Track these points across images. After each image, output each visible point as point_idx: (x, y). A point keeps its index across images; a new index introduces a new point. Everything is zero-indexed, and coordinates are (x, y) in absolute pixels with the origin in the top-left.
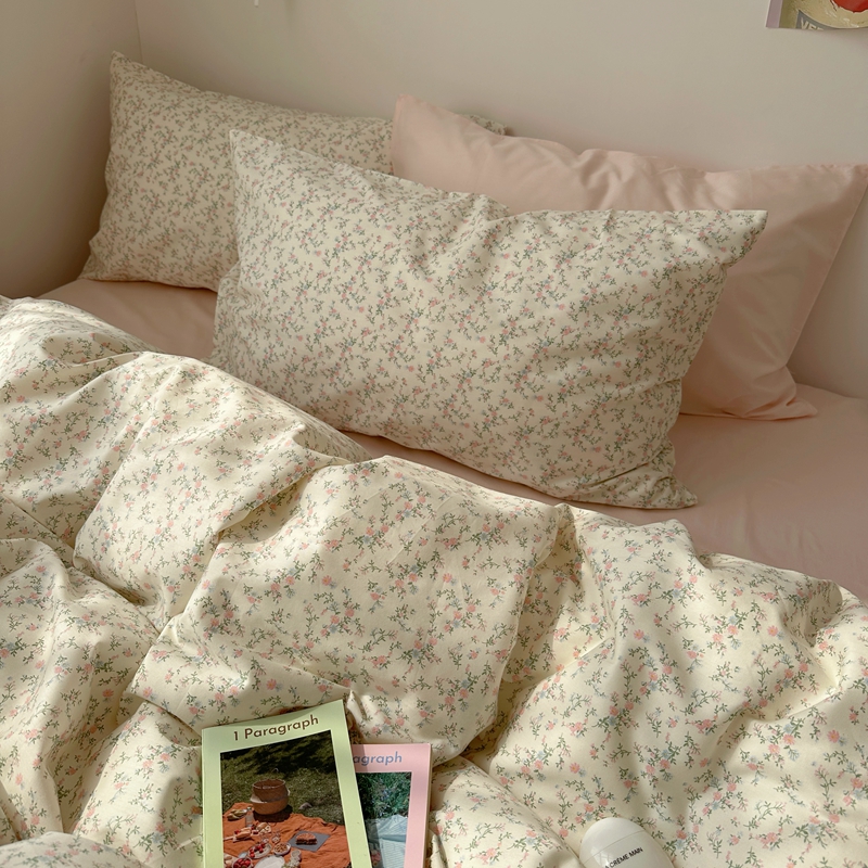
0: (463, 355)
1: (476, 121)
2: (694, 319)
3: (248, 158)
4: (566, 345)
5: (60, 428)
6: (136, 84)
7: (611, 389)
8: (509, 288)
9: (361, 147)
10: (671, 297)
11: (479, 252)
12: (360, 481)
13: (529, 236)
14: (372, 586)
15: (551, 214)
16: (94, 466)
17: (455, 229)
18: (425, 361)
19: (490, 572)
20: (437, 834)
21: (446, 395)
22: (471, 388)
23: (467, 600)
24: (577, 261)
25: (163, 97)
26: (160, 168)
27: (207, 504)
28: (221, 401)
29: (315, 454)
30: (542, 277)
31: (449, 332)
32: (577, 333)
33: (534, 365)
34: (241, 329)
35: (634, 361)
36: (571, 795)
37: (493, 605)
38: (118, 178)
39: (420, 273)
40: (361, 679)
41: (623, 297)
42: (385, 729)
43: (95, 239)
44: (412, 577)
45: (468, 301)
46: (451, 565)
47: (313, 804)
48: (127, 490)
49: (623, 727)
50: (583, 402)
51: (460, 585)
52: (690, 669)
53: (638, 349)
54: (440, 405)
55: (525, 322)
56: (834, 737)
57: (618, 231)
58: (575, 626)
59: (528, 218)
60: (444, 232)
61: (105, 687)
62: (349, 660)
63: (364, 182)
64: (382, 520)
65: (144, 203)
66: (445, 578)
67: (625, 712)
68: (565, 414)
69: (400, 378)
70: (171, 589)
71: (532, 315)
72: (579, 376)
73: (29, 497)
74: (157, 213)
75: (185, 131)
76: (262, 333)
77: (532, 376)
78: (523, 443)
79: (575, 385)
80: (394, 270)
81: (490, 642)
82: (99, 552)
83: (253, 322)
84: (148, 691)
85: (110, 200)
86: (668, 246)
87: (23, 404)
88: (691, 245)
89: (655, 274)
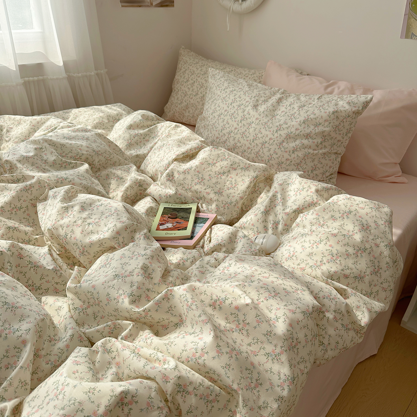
0: (264, 136)
1: (297, 72)
2: (345, 131)
3: (213, 77)
4: (296, 134)
5: (142, 137)
6: (186, 56)
7: (311, 151)
8: (282, 115)
9: (254, 78)
10: (335, 121)
11: (275, 104)
12: (213, 150)
13: (292, 100)
14: (210, 175)
15: (302, 94)
16: (149, 148)
17: (270, 98)
18: (251, 138)
19: (243, 178)
20: (211, 229)
21: (257, 150)
22: (265, 147)
23: (235, 183)
24: (305, 108)
25: (193, 61)
26: (189, 83)
27: (173, 152)
28: (184, 133)
29: (203, 145)
30: (293, 112)
31: (261, 128)
32: (301, 130)
33: (285, 140)
34: (201, 130)
35: (319, 142)
36: (250, 232)
37: (242, 185)
38: (176, 86)
39: (255, 110)
40: (203, 199)
41: (318, 119)
42: (206, 210)
43: (166, 106)
44: (221, 175)
45: (268, 119)
46: (233, 174)
47: (183, 218)
48: (155, 151)
49: (267, 215)
50: (300, 154)
51: (234, 179)
52: (287, 201)
53: (321, 138)
54: (255, 153)
55: (285, 126)
56: (317, 214)
57: (322, 100)
58: (265, 195)
59: (293, 95)
60: (266, 99)
61: (140, 192)
62: (200, 192)
63: (246, 84)
64: (216, 160)
65: (182, 94)
66: (230, 177)
67: (269, 211)
68: (294, 158)
69: (244, 144)
70: (161, 173)
71: (287, 124)
72: (300, 145)
73: (131, 154)
74: (186, 98)
75: (199, 71)
76: (206, 130)
77: (284, 144)
78: (280, 167)
79: (298, 148)
80: (247, 109)
81: (239, 194)
82: (146, 167)
83: (205, 126)
84: (150, 193)
85: (172, 94)
86: (336, 105)
87: (134, 130)
88: (344, 105)
89: (329, 113)
